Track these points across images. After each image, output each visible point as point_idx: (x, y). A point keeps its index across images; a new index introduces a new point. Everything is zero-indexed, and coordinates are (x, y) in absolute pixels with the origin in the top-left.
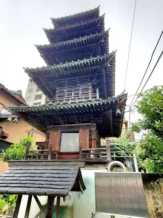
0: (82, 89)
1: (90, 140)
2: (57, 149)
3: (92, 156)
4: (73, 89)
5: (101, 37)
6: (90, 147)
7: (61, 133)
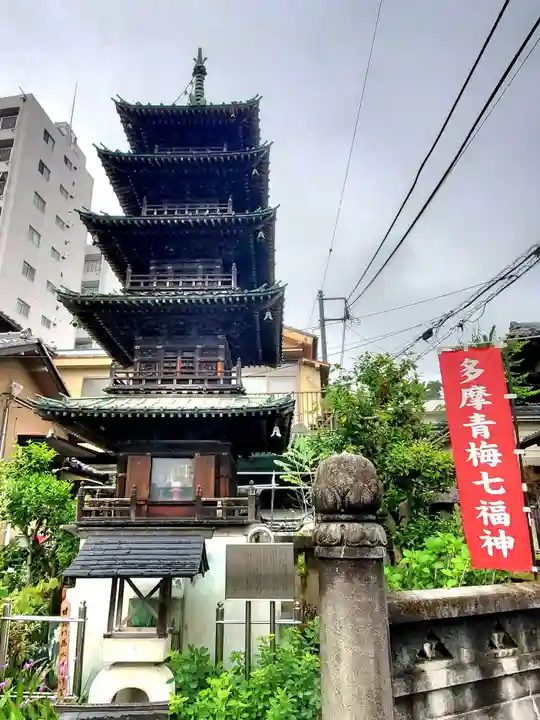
0: (203, 350)
1: (217, 477)
2: (144, 494)
3: (219, 512)
4: (180, 346)
5: (258, 221)
6: (217, 494)
7: (152, 457)
